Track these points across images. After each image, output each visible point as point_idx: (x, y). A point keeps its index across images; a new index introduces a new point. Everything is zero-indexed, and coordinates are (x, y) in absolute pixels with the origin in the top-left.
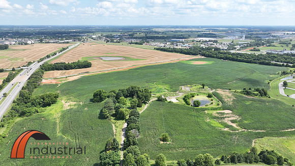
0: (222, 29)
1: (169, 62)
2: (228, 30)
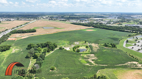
0: (108, 14)
1: (75, 30)
2: (111, 14)
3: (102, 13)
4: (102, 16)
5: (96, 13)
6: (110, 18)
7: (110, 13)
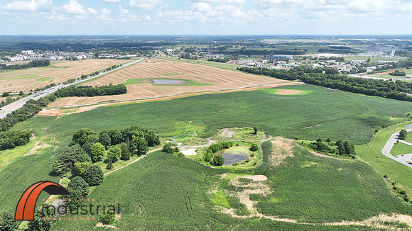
0: (368, 40)
2: (377, 42)
3: (347, 39)
4: (346, 48)
5: (330, 37)
6: (370, 54)
7: (376, 37)
